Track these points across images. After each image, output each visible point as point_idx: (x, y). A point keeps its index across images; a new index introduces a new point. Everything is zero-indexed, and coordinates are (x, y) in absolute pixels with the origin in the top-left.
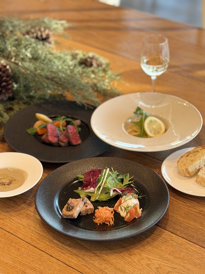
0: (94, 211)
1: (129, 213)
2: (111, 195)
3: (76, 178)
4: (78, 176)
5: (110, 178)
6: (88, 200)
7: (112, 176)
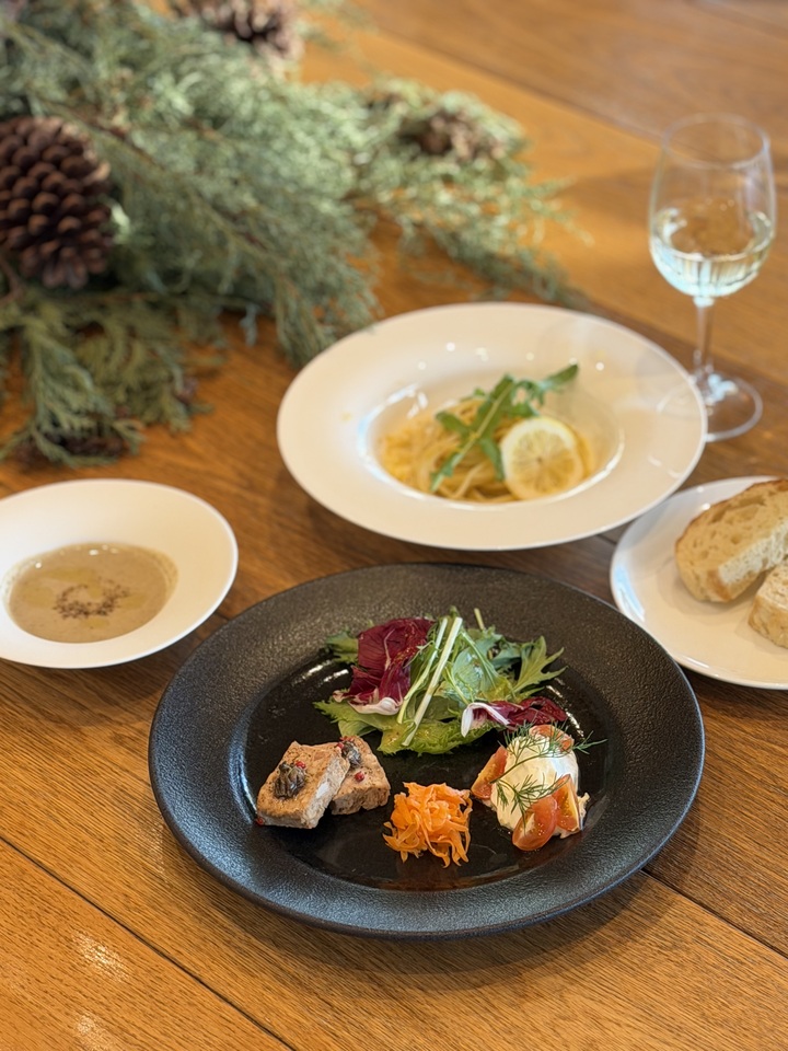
0: (391, 798)
1: (533, 816)
2: (464, 733)
3: (327, 651)
4: (334, 641)
5: (466, 657)
6: (369, 750)
7: (472, 651)
